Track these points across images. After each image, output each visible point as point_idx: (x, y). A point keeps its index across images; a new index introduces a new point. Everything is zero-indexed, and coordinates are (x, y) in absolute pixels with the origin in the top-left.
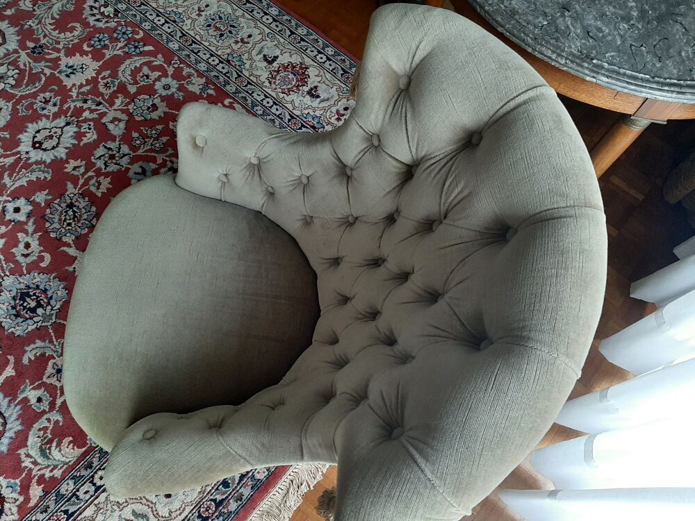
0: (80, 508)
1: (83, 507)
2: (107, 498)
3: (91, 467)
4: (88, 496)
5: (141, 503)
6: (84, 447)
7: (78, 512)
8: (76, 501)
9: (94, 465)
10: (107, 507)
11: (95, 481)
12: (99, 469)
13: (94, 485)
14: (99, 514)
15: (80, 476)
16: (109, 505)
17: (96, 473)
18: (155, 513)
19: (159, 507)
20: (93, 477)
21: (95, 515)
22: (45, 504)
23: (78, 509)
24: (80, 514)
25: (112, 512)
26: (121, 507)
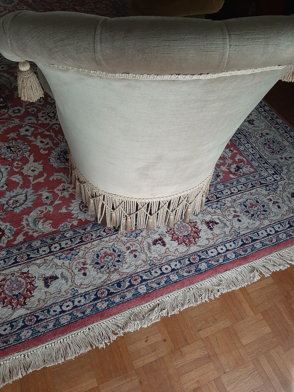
0: (36, 257)
1: (38, 257)
2: (52, 259)
3: (53, 240)
4: (44, 253)
5: (68, 271)
6: (56, 229)
7: (34, 259)
8: (37, 253)
9: (56, 240)
10: (50, 264)
11: (52, 247)
12: (57, 243)
13: (50, 249)
14: (44, 265)
15: (46, 241)
16: (51, 264)
17: (54, 244)
18: (73, 280)
19: (77, 278)
20: (52, 245)
21: (41, 265)
22: (21, 246)
23: (35, 257)
24: (35, 260)
25: (51, 268)
26: (57, 267)
